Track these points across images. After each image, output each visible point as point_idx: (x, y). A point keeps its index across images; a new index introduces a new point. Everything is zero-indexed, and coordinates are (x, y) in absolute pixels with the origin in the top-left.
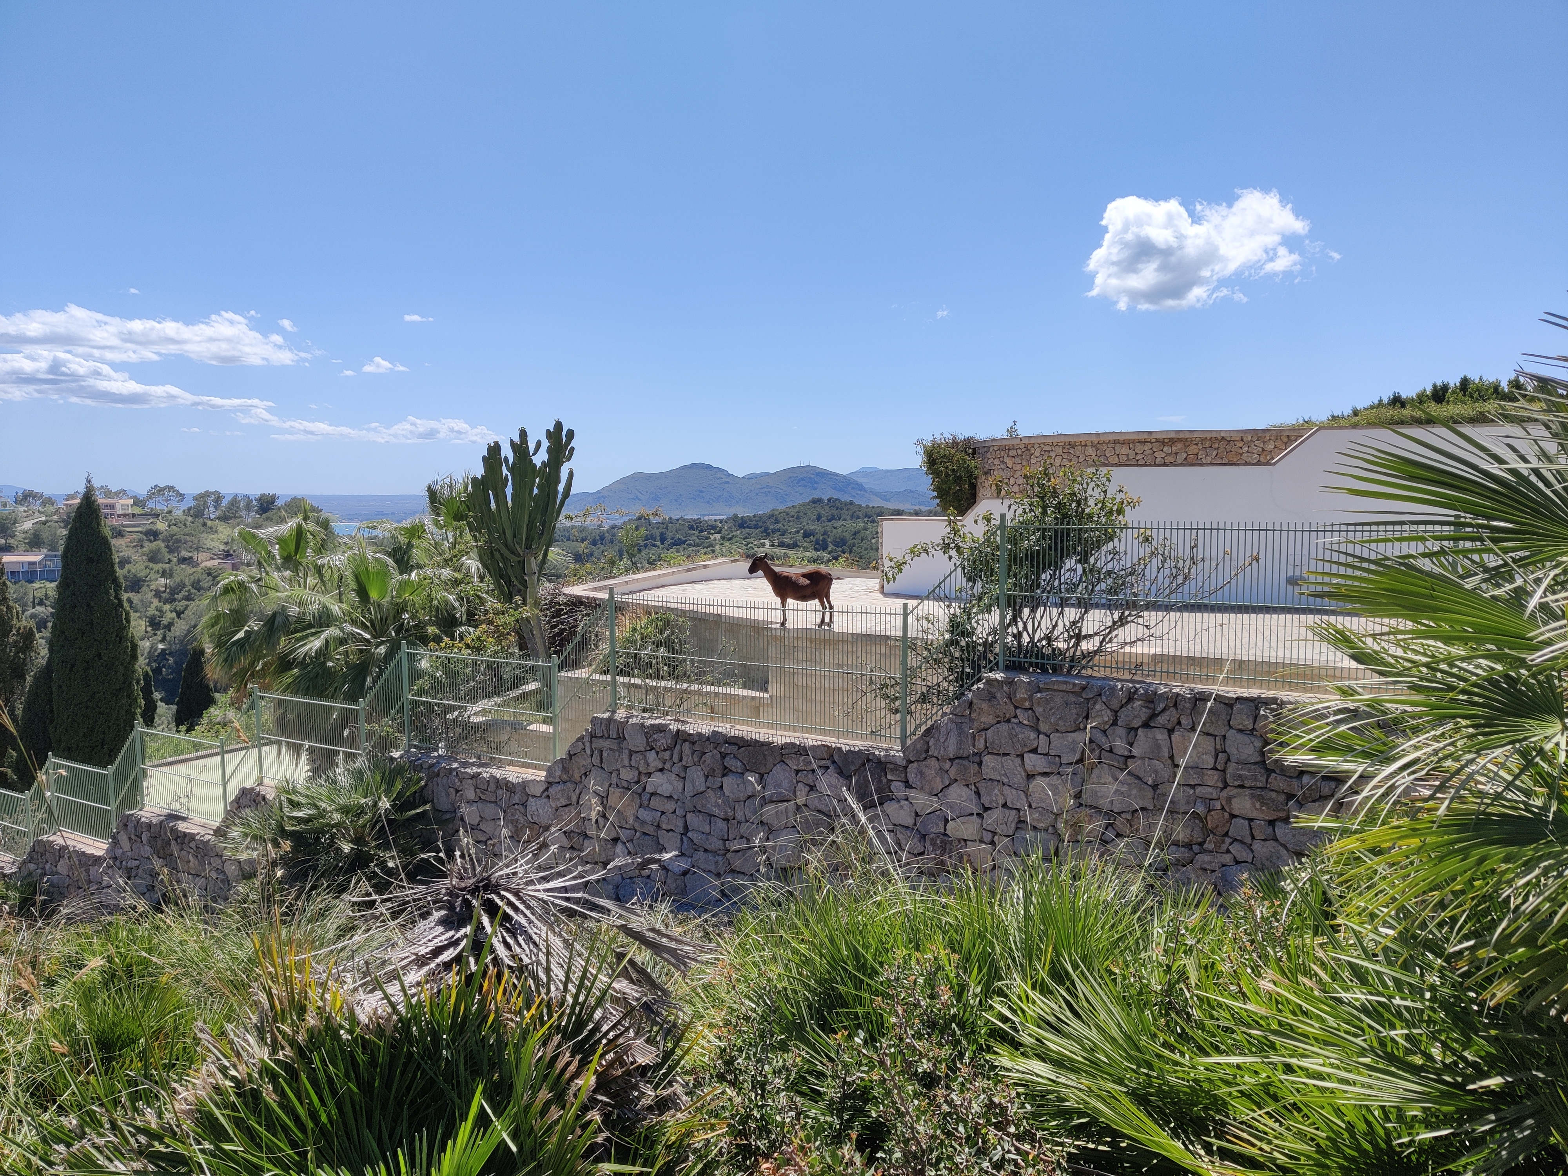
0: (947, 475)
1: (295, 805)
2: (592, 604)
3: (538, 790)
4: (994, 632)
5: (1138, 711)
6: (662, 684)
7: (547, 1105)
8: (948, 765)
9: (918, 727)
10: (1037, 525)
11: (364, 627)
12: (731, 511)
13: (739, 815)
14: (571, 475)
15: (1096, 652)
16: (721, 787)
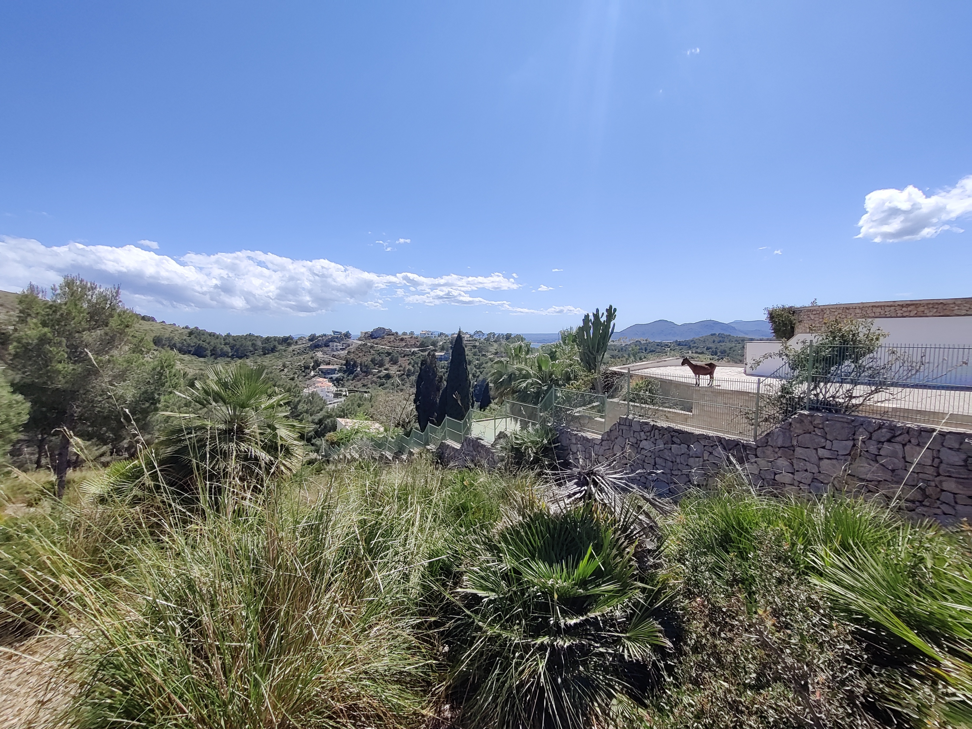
0: (779, 323)
1: (517, 439)
2: (622, 374)
3: (598, 442)
4: (804, 392)
5: (884, 434)
6: (648, 406)
7: (616, 556)
8: (777, 450)
9: (763, 432)
10: (830, 345)
11: (540, 379)
12: (675, 339)
13: (678, 461)
14: (614, 325)
15: (860, 405)
16: (671, 449)
